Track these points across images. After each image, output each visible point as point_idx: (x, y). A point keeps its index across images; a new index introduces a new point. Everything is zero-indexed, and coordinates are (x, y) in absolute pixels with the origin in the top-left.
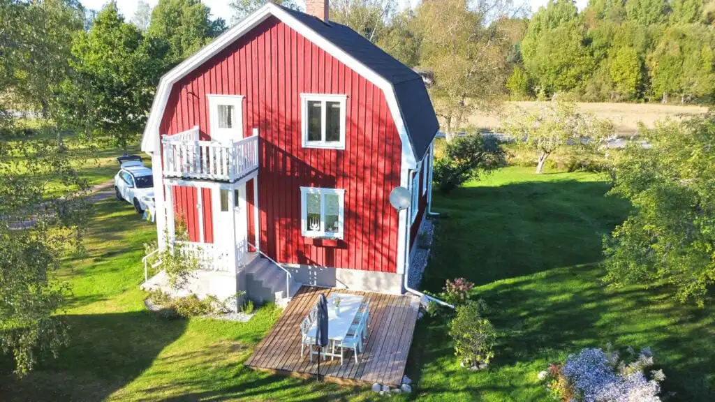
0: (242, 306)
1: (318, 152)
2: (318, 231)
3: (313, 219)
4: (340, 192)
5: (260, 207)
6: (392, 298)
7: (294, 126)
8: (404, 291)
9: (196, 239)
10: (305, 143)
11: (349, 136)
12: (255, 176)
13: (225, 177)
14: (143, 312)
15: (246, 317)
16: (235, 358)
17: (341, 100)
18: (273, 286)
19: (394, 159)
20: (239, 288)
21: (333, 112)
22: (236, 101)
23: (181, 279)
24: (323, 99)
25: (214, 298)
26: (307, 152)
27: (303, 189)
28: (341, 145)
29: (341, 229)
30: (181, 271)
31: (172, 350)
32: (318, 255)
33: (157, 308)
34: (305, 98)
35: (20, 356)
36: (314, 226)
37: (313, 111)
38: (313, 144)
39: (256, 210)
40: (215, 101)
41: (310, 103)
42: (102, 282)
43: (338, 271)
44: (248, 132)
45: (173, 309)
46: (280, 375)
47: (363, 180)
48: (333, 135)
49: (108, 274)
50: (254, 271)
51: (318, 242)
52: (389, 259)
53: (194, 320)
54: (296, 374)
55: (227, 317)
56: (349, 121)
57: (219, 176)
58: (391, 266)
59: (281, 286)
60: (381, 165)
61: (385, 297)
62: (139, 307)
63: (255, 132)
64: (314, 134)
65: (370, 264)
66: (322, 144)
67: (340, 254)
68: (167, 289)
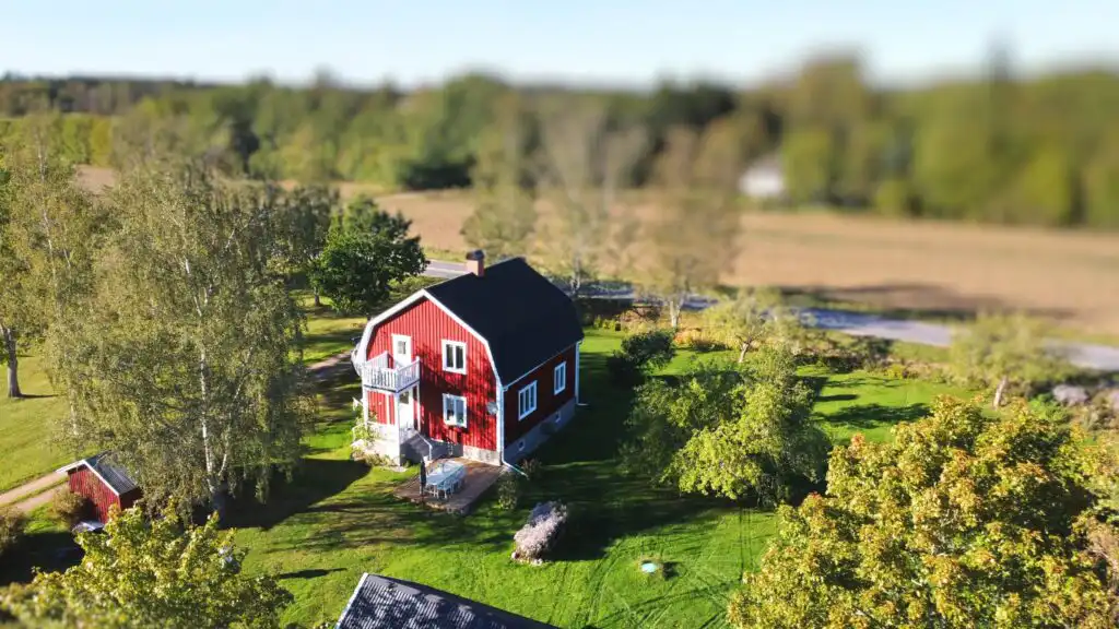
0: (403, 464)
1: (451, 374)
2: (452, 421)
3: (450, 413)
4: (464, 399)
5: (421, 404)
6: (493, 467)
7: (439, 357)
8: (502, 464)
9: (385, 422)
10: (445, 368)
11: (468, 366)
12: (417, 384)
13: (394, 389)
14: (349, 461)
15: (403, 470)
16: (388, 490)
17: (463, 346)
18: (422, 452)
19: (493, 385)
20: (401, 452)
21: (459, 351)
22: (407, 339)
23: (370, 444)
24: (454, 344)
25: (388, 457)
26: (445, 373)
27: (444, 395)
28: (463, 371)
29: (465, 421)
30: (370, 439)
31: (360, 482)
32: (452, 436)
33: (356, 459)
34: (444, 343)
35: (289, 474)
36: (451, 418)
37: (449, 349)
38: (449, 369)
39: (418, 405)
40: (397, 338)
41: (448, 346)
42: (330, 441)
43: (465, 447)
44: (414, 359)
45: (364, 461)
46: (406, 500)
47: (476, 393)
48: (460, 365)
49: (334, 435)
50: (413, 443)
51: (451, 428)
52: (492, 442)
53: (374, 468)
54: (413, 501)
55: (393, 469)
56: (468, 358)
57: (390, 388)
58: (493, 447)
59: (427, 454)
60: (486, 385)
61: (488, 466)
62: (347, 458)
63: (418, 359)
64: (450, 364)
65: (482, 444)
66: (454, 370)
67: (465, 437)
68: (364, 449)
